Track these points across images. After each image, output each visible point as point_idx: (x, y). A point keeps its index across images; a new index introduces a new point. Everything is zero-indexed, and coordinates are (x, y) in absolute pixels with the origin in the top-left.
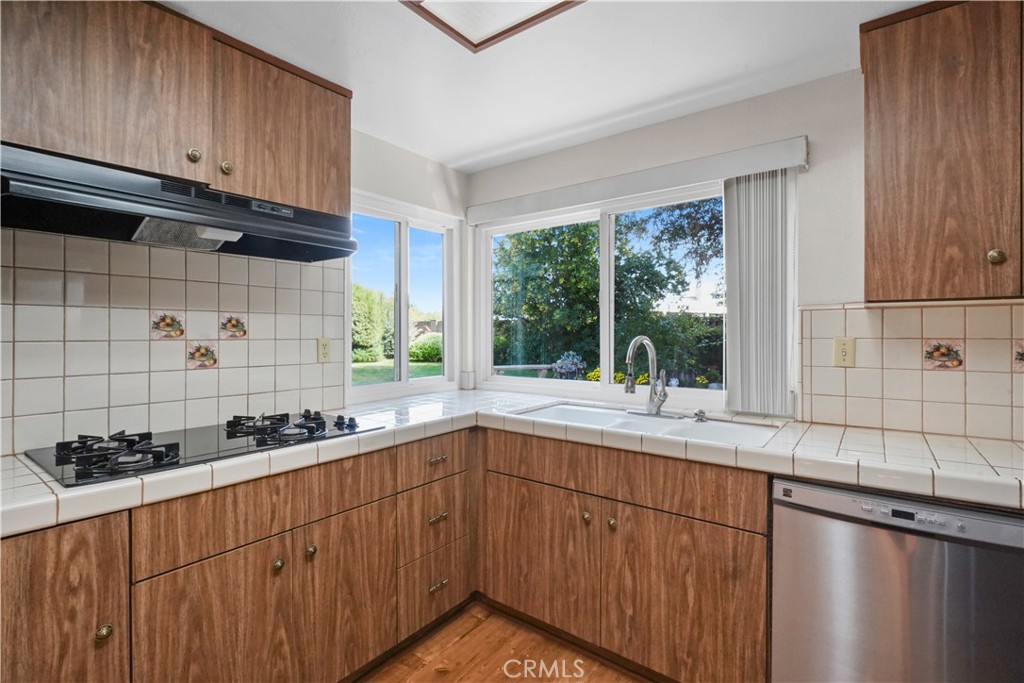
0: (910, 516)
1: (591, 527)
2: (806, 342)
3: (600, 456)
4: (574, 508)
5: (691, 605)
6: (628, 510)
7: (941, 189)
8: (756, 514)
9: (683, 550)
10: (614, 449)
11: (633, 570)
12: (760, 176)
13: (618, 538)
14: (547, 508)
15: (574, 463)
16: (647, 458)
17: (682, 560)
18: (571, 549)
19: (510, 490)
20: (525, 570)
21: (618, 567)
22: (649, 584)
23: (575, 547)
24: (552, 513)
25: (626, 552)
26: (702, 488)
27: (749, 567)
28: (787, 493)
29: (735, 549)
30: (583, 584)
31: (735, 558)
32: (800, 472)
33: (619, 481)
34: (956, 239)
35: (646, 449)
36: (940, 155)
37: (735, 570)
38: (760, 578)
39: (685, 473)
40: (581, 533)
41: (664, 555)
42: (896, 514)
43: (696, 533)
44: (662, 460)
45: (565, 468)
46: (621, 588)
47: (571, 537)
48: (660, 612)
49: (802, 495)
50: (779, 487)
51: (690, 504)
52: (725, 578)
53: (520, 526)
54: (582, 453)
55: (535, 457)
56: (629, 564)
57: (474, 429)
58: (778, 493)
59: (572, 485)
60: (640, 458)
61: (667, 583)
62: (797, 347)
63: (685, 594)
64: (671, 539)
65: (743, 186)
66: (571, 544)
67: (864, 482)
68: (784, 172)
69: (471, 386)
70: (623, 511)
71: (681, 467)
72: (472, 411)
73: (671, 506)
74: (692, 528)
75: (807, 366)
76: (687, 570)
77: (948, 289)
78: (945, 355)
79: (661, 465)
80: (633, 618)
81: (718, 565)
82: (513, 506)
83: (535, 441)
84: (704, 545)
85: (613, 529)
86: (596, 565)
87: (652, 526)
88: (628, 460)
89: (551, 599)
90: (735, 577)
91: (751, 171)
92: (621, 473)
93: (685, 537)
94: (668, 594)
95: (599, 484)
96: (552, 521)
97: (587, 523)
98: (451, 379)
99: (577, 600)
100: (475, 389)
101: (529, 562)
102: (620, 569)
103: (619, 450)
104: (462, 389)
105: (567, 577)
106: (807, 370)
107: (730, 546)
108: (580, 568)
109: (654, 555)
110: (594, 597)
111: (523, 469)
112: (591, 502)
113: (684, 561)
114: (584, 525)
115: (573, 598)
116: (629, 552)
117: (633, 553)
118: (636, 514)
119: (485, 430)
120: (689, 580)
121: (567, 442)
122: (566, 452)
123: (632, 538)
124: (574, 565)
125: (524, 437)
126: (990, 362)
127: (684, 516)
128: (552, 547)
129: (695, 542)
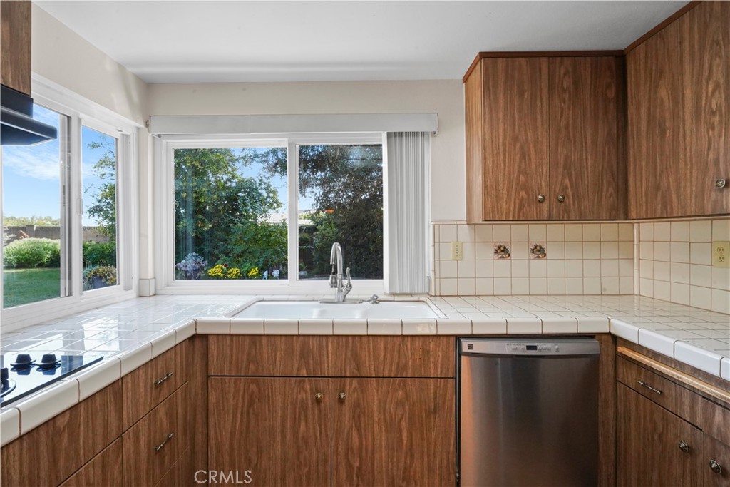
0: (534, 348)
1: (322, 404)
2: (437, 245)
3: (330, 345)
4: (306, 392)
5: (405, 442)
6: (355, 382)
7: (517, 158)
8: (448, 365)
9: (400, 403)
10: (342, 336)
11: (359, 430)
12: (409, 134)
13: (347, 410)
14: (278, 398)
15: (305, 354)
16: (371, 338)
17: (398, 411)
18: (303, 427)
19: (237, 391)
21: (346, 430)
22: (373, 436)
23: (306, 426)
24: (284, 402)
25: (354, 417)
26: (412, 354)
27: (444, 403)
28: (470, 347)
29: (435, 393)
30: (314, 455)
31: (435, 398)
32: (476, 332)
33: (348, 361)
34: (525, 187)
35: (371, 332)
37: (435, 407)
38: (451, 407)
39: (400, 345)
40: (313, 412)
41: (385, 411)
42: (529, 348)
43: (408, 387)
44: (382, 338)
45: (297, 359)
46: (349, 449)
47: (303, 418)
48: (381, 457)
50: (465, 344)
51: (404, 368)
52: (428, 416)
53: (248, 421)
54: (313, 344)
55: (265, 355)
56: (356, 426)
57: (193, 338)
58: (465, 348)
59: (304, 373)
60: (365, 340)
61: (388, 431)
62: (431, 248)
63: (401, 435)
64: (389, 396)
65: (398, 138)
66: (303, 423)
67: (511, 331)
68: (423, 134)
69: (152, 293)
70: (351, 385)
71: (397, 341)
72: (190, 321)
73: (390, 372)
74: (405, 385)
75: (437, 260)
76: (402, 417)
77: (521, 216)
78: (503, 251)
79: (381, 342)
80: (359, 469)
81: (424, 407)
82: (240, 405)
83: (265, 340)
84: (413, 396)
85: (341, 401)
86: (327, 435)
87: (375, 391)
88: (352, 343)
90: (435, 411)
91: (404, 130)
92: (349, 354)
93: (400, 394)
94: (388, 440)
95: (329, 367)
96: (284, 409)
97: (318, 401)
98: (128, 288)
100: (155, 295)
102: (348, 433)
103: (347, 336)
104: (141, 296)
105: (299, 453)
106: (437, 262)
107: (432, 391)
108: (312, 442)
109: (376, 413)
110: (325, 462)
111: (252, 367)
112: (322, 384)
113: (399, 412)
114: (315, 404)
115: (305, 471)
116: (356, 416)
117: (359, 416)
118: (360, 384)
119: (205, 337)
120: (403, 424)
121: (299, 336)
122: (297, 345)
123: (357, 405)
124: (306, 441)
125: (253, 337)
126: (520, 254)
127: (400, 377)
128: (283, 431)
129: (407, 395)
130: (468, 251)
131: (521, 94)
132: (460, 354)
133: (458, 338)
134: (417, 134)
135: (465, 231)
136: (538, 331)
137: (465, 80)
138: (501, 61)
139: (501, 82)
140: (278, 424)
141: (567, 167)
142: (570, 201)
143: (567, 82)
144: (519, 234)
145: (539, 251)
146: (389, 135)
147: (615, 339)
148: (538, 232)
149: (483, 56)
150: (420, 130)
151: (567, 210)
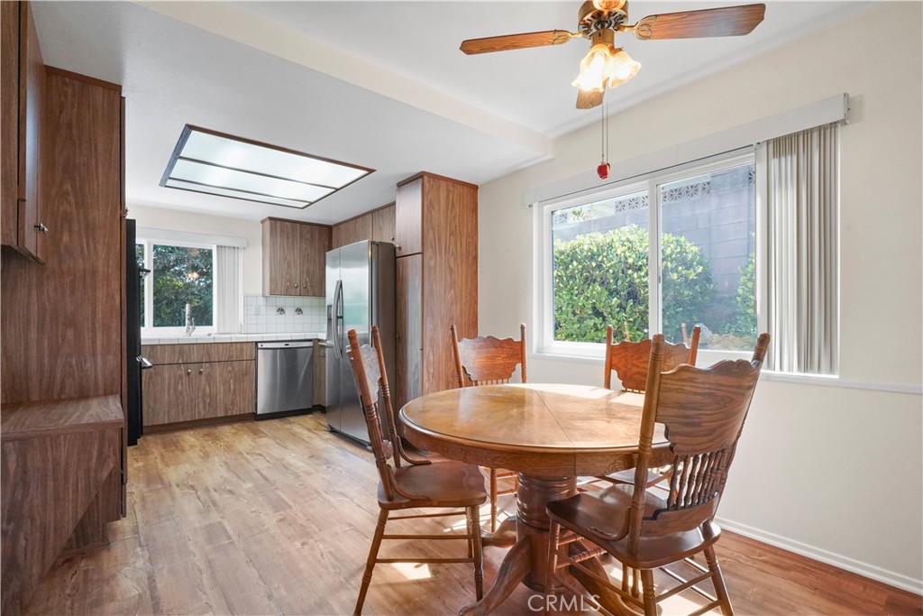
0: (289, 345)
1: (190, 376)
2: (245, 307)
3: (195, 348)
4: (182, 370)
5: (232, 389)
6: (207, 365)
7: (286, 267)
8: (252, 354)
9: (230, 372)
10: (201, 343)
11: (209, 385)
12: (230, 247)
13: (203, 378)
14: (166, 375)
15: (181, 353)
16: (216, 344)
17: (229, 376)
18: (180, 387)
20: (152, 405)
22: (216, 387)
23: (182, 386)
24: (169, 376)
25: (207, 380)
26: (236, 350)
27: (250, 371)
28: (262, 346)
30: (186, 399)
31: (246, 369)
32: (264, 340)
33: (204, 355)
34: (289, 281)
35: (216, 341)
36: (285, 259)
37: (246, 372)
38: (253, 372)
39: (230, 347)
40: (185, 379)
41: (222, 376)
42: (286, 345)
43: (234, 365)
44: (222, 344)
45: (177, 355)
46: (204, 395)
47: (180, 382)
48: (221, 396)
49: (265, 345)
50: (259, 345)
51: (232, 356)
52: (243, 376)
54: (186, 348)
55: (159, 354)
58: (259, 347)
59: (181, 361)
60: (213, 345)
61: (224, 385)
62: (242, 308)
63: (230, 386)
64: (225, 369)
65: (223, 249)
66: (180, 384)
67: (279, 339)
68: (238, 248)
70: (205, 366)
71: (228, 345)
73: (225, 359)
74: (232, 364)
75: (246, 314)
76: (231, 378)
77: (287, 293)
78: (281, 310)
79: (221, 346)
80: (209, 403)
81: (241, 373)
83: (159, 347)
84: (237, 369)
85: (201, 373)
86: (193, 389)
87: (218, 368)
88: (206, 347)
89: (169, 412)
90: (246, 374)
91: (227, 245)
92: (205, 351)
93: (230, 368)
94: (224, 389)
95: (195, 358)
96: (170, 379)
97: (189, 374)
99: (183, 408)
101: (155, 402)
102: (204, 387)
103: (204, 343)
105: (178, 399)
106: (246, 316)
107: (245, 366)
108: (185, 394)
109: (218, 377)
110: (192, 402)
112: (191, 366)
114: (187, 375)
115: (181, 407)
117: (209, 379)
118: (210, 365)
120: (231, 381)
121: (178, 344)
122: (177, 349)
123: (209, 375)
124: (181, 393)
125: (152, 346)
126: (290, 312)
127: (230, 361)
128: (169, 390)
129: (233, 368)
130: (263, 309)
131: (288, 238)
132: (257, 348)
133: (257, 343)
134: (234, 248)
135: (261, 301)
136: (290, 339)
137: (263, 222)
138: (279, 223)
139: (279, 232)
140: (166, 386)
141: (308, 273)
142: (309, 287)
143: (308, 236)
144: (290, 302)
145: (299, 311)
146: (218, 246)
147: (319, 340)
148: (299, 301)
149: (271, 218)
150: (236, 246)
151: (308, 292)
